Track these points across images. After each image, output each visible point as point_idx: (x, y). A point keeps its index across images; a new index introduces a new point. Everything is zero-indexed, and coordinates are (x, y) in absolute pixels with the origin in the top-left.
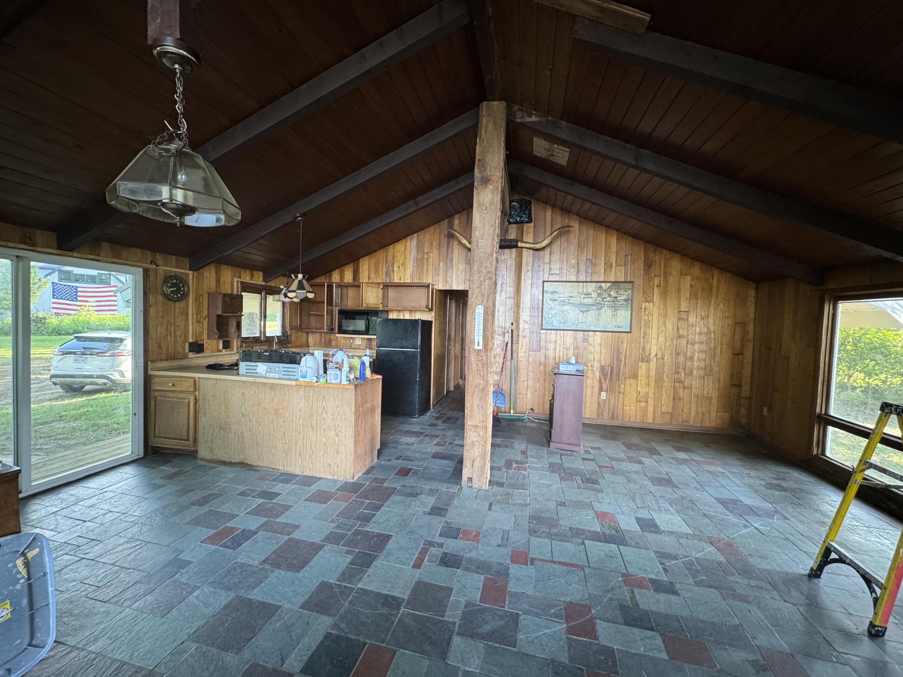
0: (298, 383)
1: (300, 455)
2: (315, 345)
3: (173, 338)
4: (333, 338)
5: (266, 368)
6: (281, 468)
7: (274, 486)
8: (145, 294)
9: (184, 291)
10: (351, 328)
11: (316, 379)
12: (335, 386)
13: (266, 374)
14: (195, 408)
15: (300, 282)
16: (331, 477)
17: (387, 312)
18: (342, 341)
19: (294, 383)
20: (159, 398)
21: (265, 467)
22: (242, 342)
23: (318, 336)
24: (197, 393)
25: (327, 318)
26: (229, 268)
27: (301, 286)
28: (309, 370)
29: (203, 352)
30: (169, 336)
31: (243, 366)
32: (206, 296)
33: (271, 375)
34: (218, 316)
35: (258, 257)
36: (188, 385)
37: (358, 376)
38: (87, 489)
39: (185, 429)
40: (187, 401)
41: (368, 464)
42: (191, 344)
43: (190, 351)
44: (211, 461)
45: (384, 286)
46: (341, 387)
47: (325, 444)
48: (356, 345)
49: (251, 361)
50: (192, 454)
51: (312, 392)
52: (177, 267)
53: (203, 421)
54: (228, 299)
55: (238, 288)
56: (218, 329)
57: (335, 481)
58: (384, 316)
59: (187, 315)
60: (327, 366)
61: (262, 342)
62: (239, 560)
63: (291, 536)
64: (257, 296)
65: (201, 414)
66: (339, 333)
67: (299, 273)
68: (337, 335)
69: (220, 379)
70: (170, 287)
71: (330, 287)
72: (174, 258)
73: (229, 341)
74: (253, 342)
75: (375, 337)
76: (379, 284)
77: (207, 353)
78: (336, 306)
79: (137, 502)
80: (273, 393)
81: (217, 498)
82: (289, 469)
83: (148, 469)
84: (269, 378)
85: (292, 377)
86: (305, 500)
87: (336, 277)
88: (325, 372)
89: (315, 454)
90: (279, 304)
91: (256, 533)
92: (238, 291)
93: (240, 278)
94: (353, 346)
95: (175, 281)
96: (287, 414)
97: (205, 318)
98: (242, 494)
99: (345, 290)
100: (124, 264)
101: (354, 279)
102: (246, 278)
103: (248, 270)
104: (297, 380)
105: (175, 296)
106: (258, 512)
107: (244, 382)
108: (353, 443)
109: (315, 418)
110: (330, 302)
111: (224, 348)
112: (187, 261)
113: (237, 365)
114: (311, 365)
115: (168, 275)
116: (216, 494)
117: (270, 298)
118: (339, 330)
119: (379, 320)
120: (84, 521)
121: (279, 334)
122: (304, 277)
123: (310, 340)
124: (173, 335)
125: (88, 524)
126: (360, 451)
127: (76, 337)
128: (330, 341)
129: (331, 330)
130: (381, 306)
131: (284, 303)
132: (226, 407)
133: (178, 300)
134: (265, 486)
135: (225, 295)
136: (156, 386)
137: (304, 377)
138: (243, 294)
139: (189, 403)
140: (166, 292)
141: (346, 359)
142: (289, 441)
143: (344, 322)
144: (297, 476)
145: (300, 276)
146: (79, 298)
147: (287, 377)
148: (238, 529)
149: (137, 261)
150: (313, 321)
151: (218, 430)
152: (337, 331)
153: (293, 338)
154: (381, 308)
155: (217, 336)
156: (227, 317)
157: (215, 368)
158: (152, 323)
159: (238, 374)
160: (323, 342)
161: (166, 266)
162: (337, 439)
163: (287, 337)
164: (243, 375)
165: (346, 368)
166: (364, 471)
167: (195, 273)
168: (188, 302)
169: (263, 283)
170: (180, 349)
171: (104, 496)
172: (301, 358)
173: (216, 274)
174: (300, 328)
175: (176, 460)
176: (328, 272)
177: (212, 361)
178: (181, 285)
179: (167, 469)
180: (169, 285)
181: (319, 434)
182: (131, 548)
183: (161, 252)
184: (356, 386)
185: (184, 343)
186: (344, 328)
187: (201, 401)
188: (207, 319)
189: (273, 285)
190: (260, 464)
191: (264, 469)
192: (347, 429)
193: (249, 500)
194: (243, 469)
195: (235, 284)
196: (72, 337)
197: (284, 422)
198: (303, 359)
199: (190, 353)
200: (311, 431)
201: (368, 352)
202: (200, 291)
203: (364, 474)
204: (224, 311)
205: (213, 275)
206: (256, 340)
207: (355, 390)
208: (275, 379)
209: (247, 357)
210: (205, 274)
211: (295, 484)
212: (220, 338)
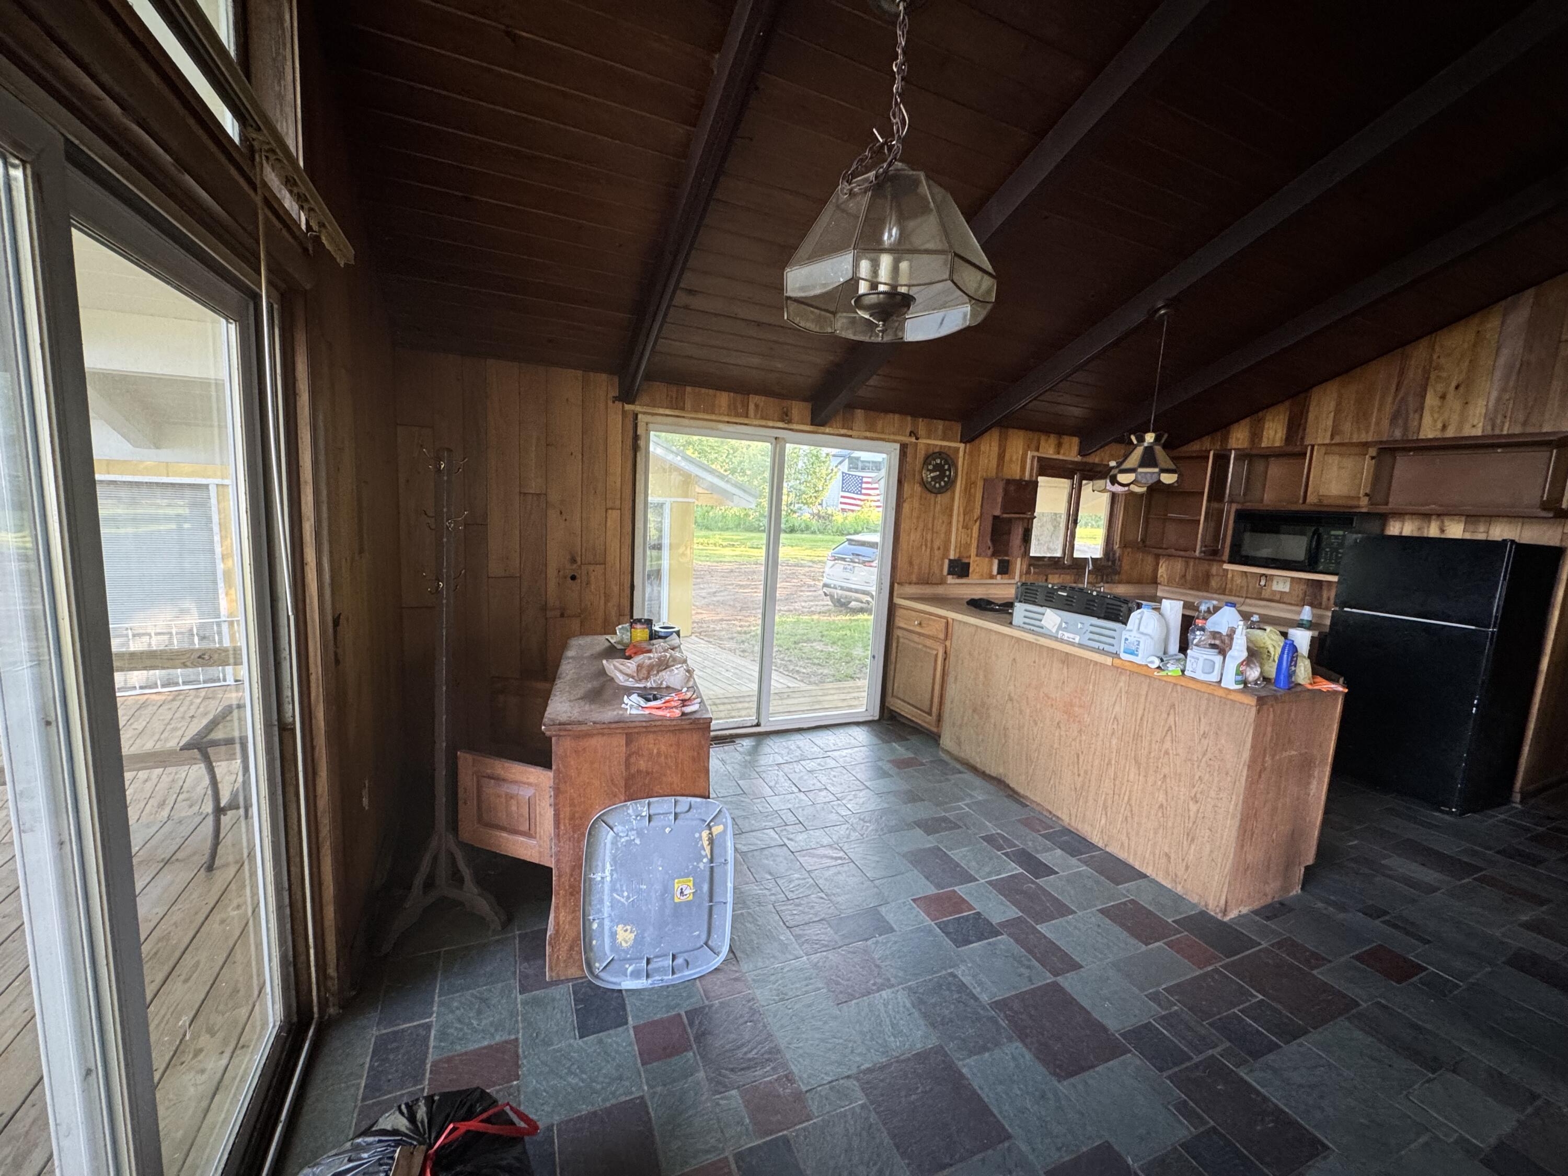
0: (1117, 661)
1: (1105, 807)
2: (1170, 582)
3: (928, 550)
4: (1214, 570)
5: (1058, 620)
6: (1065, 818)
7: (1047, 850)
8: (900, 482)
9: (949, 477)
10: (1265, 553)
11: (1157, 663)
12: (1203, 688)
13: (1057, 632)
14: (944, 666)
15: (1149, 450)
16: (1168, 884)
17: (1384, 518)
18: (1238, 580)
19: (1108, 661)
20: (901, 640)
21: (1038, 804)
22: (1030, 565)
23: (1179, 565)
24: (948, 643)
25: (1206, 529)
26: (1021, 433)
27: (1148, 459)
28: (1143, 639)
29: (968, 576)
30: (924, 547)
31: (1020, 610)
32: (980, 484)
33: (1067, 636)
34: (995, 518)
35: (1075, 411)
36: (936, 628)
37: (1272, 674)
38: (813, 745)
39: (927, 696)
40: (935, 652)
41: (1271, 891)
42: (950, 561)
43: (949, 573)
44: (957, 759)
45: (1382, 451)
46: (1221, 693)
47: (1161, 806)
48: (1274, 592)
49: (1034, 603)
50: (934, 738)
51: (1145, 687)
52: (943, 439)
53: (952, 690)
54: (1012, 488)
55: (1032, 469)
56: (992, 540)
57: (1178, 899)
58: (1373, 527)
59: (951, 516)
60: (1191, 637)
61: (1064, 567)
62: (959, 973)
63: (1059, 979)
64: (1065, 484)
65: (950, 679)
66: (1231, 562)
67: (1148, 431)
68: (1226, 566)
69: (982, 628)
70: (931, 471)
71: (1222, 460)
72: (940, 425)
73: (1008, 561)
74: (1049, 566)
75: (1335, 579)
76: (1366, 445)
77: (973, 578)
78: (1231, 502)
79: (856, 788)
80: (1065, 670)
81: (951, 829)
82: (1079, 827)
83: (880, 742)
84: (1062, 641)
85: (1107, 648)
86: (1101, 911)
87: (1239, 437)
88: (1184, 648)
89: (1136, 819)
90: (1105, 498)
91: (998, 933)
92: (1031, 475)
93: (1037, 450)
94: (1266, 594)
95: (938, 461)
96: (1087, 719)
97: (976, 521)
98: (989, 839)
99: (1259, 466)
100: (877, 439)
101: (1289, 439)
102: (1048, 450)
103: (1052, 436)
104: (1116, 655)
105: (937, 485)
106: (1007, 888)
107: (1018, 640)
108: (1234, 833)
109: (1145, 744)
110: (1217, 493)
111: (999, 573)
112: (958, 428)
113: (1010, 605)
114: (1149, 631)
115: (931, 451)
116: (951, 822)
117: (1088, 488)
118: (1230, 556)
119: (1352, 537)
120: (800, 791)
121: (1098, 554)
122: (1157, 439)
123: (1162, 571)
124: (929, 545)
125: (802, 796)
126: (1254, 855)
127: (848, 540)
128: (1208, 576)
129: (1213, 554)
130: (1364, 501)
131: (1114, 496)
132: (985, 676)
133: (941, 491)
134: (1032, 842)
135: (1009, 482)
136: (900, 622)
137: (1132, 653)
138: (1040, 479)
139: (937, 655)
140: (925, 479)
141: (1240, 625)
142: (1086, 772)
143: (1247, 536)
144: (1093, 847)
145: (1150, 438)
146: (864, 491)
147: (1096, 645)
148: (970, 908)
149: (894, 434)
150: (1172, 534)
151: (970, 711)
152: (1226, 556)
153: (1126, 565)
154: (1364, 504)
155: (990, 552)
156: (1010, 520)
157: (979, 605)
158: (904, 526)
159: (1011, 623)
160: (1189, 577)
161: (929, 438)
162: (1193, 807)
163: (1114, 562)
164: (1019, 627)
165: (1239, 652)
166: (1257, 905)
167: (968, 445)
168: (954, 492)
169: (1079, 458)
170: (936, 569)
171: (825, 763)
172: (1130, 611)
173: (1000, 446)
174: (1143, 546)
175: (914, 740)
176: (1222, 427)
177: (978, 593)
178: (946, 467)
179: (900, 750)
180: (930, 467)
181: (1151, 780)
182: (832, 858)
183: (924, 416)
184: (1261, 701)
185: (943, 559)
186: (1247, 550)
187: (952, 659)
188: (978, 523)
189: (1097, 460)
190: (1028, 794)
191: (1034, 806)
192: (1223, 795)
193: (998, 857)
194: (1001, 793)
195: (1029, 461)
196: (844, 538)
197: (1080, 731)
198: (1135, 615)
199: (950, 577)
200: (1134, 770)
201: (1307, 613)
202: (973, 477)
203: (1256, 912)
204: (1005, 509)
205: (995, 448)
206: (1054, 563)
207: (1259, 711)
208: (1073, 644)
209: (1028, 594)
210: (982, 448)
211: (1085, 863)
212: (994, 555)
